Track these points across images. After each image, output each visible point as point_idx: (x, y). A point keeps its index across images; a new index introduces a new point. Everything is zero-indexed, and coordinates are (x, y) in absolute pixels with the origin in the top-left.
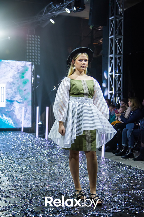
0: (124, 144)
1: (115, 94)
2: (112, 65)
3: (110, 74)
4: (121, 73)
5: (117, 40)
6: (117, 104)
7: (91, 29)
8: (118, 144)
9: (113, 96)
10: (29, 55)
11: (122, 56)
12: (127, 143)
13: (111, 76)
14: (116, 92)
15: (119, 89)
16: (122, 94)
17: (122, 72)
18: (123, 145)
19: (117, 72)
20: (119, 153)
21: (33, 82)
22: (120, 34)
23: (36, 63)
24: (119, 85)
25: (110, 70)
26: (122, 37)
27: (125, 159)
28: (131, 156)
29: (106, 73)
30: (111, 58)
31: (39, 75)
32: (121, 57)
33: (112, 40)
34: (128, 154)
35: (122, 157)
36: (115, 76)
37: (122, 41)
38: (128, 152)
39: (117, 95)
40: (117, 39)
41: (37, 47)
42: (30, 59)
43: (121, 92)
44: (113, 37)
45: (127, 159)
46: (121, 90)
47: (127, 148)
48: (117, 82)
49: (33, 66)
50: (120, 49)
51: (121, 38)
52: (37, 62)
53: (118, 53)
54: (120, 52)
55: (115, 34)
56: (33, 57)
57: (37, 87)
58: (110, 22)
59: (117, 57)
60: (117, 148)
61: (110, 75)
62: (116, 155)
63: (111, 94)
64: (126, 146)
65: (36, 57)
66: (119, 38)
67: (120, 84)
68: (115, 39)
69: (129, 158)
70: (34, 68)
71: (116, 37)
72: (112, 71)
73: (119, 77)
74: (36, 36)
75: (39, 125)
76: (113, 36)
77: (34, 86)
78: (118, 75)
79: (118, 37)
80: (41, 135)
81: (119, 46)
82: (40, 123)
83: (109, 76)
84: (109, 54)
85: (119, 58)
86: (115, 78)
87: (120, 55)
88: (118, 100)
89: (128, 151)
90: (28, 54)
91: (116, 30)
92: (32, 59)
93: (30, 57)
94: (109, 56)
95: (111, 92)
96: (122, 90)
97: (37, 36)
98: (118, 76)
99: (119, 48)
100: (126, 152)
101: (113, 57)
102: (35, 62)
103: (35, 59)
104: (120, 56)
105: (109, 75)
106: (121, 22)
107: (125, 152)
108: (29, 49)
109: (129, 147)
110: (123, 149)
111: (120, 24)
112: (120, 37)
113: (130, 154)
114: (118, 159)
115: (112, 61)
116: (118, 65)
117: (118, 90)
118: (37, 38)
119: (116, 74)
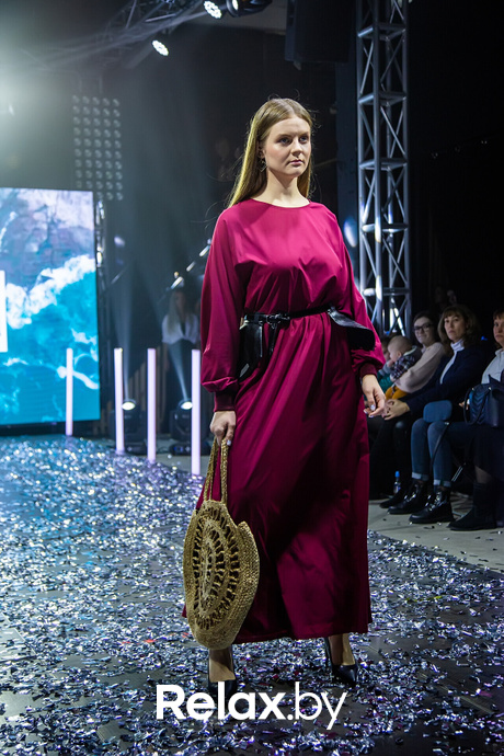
0: (417, 472)
1: (386, 300)
2: (373, 198)
3: (366, 228)
4: (405, 226)
5: (385, 108)
6: (394, 331)
7: (299, 68)
8: (397, 473)
9: (377, 307)
10: (84, 168)
11: (405, 165)
12: (427, 472)
13: (370, 236)
14: (389, 291)
15: (399, 282)
16: (408, 296)
17: (406, 220)
18: (415, 476)
19: (390, 222)
20: (402, 507)
21: (102, 263)
22: (397, 87)
23: (110, 196)
24: (397, 267)
25: (364, 214)
26: (404, 98)
27: (422, 527)
28: (442, 515)
29: (351, 225)
30: (369, 174)
31: (122, 237)
32: (402, 168)
33: (368, 108)
34: (433, 507)
35: (411, 519)
36: (385, 235)
37: (403, 114)
38: (432, 501)
39: (393, 301)
40: (388, 104)
41: (112, 139)
42: (88, 183)
43: (406, 291)
44: (372, 101)
45: (430, 526)
46: (403, 285)
47: (427, 486)
48: (391, 257)
49: (101, 205)
50: (398, 142)
51: (401, 103)
52: (114, 191)
53: (390, 155)
54: (397, 152)
55: (380, 89)
56: (99, 175)
57: (117, 277)
58: (360, 47)
59: (389, 169)
60: (393, 487)
61: (364, 233)
62: (393, 512)
63: (372, 300)
64: (425, 479)
65: (109, 175)
66: (393, 103)
67: (402, 265)
68: (380, 105)
69: (435, 522)
70: (102, 212)
71: (381, 100)
72: (370, 220)
73: (398, 238)
74: (105, 100)
75: (125, 412)
76: (371, 97)
77: (104, 277)
78: (391, 231)
79: (389, 100)
80: (132, 446)
81: (395, 131)
82: (130, 406)
83: (362, 237)
84: (360, 160)
85: (396, 173)
86: (382, 244)
87: (398, 162)
88: (396, 319)
89: (434, 497)
90: (79, 163)
91: (380, 75)
92: (94, 179)
93: (89, 174)
94: (361, 167)
95: (369, 292)
96: (407, 283)
97: (111, 100)
98: (394, 234)
99: (393, 138)
100: (427, 500)
101: (375, 169)
102: (105, 191)
103: (104, 180)
104: (399, 166)
105: (361, 233)
106: (398, 47)
107: (421, 500)
108: (83, 148)
109: (436, 482)
110: (414, 490)
111: (395, 53)
112: (398, 100)
113: (438, 509)
114: (399, 527)
115: (371, 182)
116: (394, 195)
117: (395, 284)
118: (111, 107)
119: (385, 230)
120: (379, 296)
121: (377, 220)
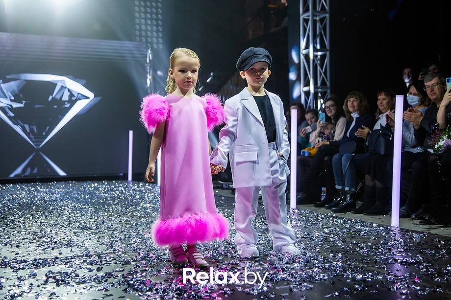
1: (316, 93)
3: (304, 52)
4: (327, 51)
9: (311, 97)
10: (141, 30)
11: (327, 15)
13: (307, 56)
14: (318, 88)
15: (323, 83)
16: (328, 91)
17: (328, 47)
19: (318, 47)
23: (155, 46)
24: (323, 75)
25: (303, 44)
29: (295, 51)
30: (306, 21)
32: (325, 17)
35: (332, 210)
36: (315, 56)
38: (345, 200)
39: (320, 95)
43: (328, 88)
46: (326, 84)
48: (319, 68)
50: (323, 1)
52: (157, 43)
53: (319, 9)
54: (323, 8)
59: (318, 18)
61: (303, 55)
63: (307, 94)
67: (325, 73)
72: (307, 47)
73: (323, 57)
78: (319, 53)
83: (302, 57)
84: (301, 12)
85: (322, 21)
86: (314, 61)
87: (323, 13)
88: (322, 105)
89: (345, 198)
90: (137, 27)
93: (143, 33)
94: (302, 17)
95: (306, 89)
96: (328, 83)
98: (321, 56)
101: (310, 18)
102: (152, 43)
104: (323, 16)
105: (301, 55)
109: (347, 189)
115: (307, 25)
116: (321, 33)
117: (321, 85)
119: (316, 53)
120: (312, 91)
121: (311, 46)
